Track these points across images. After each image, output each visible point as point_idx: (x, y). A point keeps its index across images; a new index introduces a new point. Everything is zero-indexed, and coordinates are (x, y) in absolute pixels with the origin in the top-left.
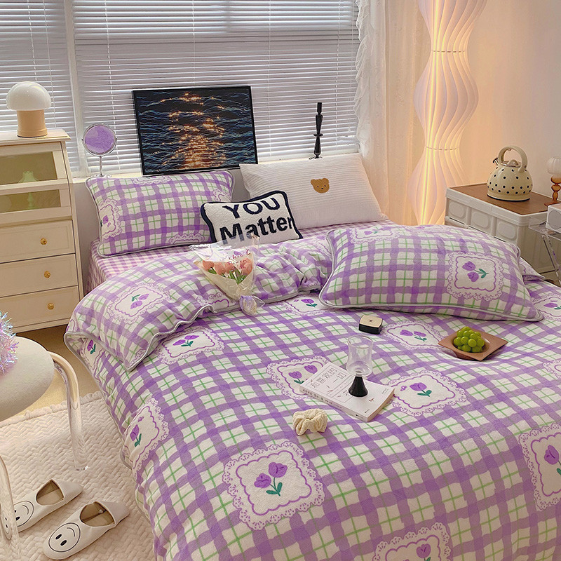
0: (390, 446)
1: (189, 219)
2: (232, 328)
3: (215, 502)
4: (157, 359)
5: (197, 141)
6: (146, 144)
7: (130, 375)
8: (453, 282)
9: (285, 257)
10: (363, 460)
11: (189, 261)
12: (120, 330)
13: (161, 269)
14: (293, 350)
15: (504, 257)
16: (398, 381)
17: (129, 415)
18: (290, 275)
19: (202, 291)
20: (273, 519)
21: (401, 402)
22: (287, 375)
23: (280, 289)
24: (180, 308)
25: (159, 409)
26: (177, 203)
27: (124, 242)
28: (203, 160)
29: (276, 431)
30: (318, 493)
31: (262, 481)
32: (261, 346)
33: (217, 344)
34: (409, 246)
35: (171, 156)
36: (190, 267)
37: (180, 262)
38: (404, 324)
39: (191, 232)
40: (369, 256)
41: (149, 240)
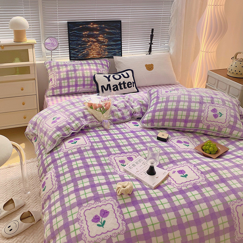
0: (162, 204)
1: (88, 81)
2: (96, 135)
3: (72, 227)
4: (59, 149)
5: (95, 45)
6: (72, 46)
8: (205, 118)
9: (127, 101)
10: (147, 211)
11: (82, 102)
13: (69, 105)
14: (123, 148)
15: (232, 107)
16: (172, 168)
18: (128, 111)
19: (85, 117)
20: (98, 240)
21: (172, 180)
22: (118, 161)
23: (123, 117)
24: (73, 125)
25: (55, 175)
26: (83, 74)
27: (58, 90)
28: (97, 54)
29: (107, 192)
30: (122, 228)
31: (96, 219)
32: (108, 146)
33: (88, 143)
34: (186, 99)
35: (82, 52)
36: (82, 105)
37: (78, 102)
38: (179, 137)
39: (88, 87)
40: (166, 103)
41: (70, 90)
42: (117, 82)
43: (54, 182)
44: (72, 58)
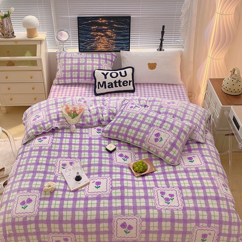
1: (89, 75)
2: (61, 137)
3: (9, 204)
10: (55, 207)
13: (53, 104)
14: (72, 153)
18: (97, 117)
20: (18, 216)
21: (87, 188)
22: (61, 164)
23: (91, 123)
24: (46, 125)
26: (85, 68)
29: (38, 187)
30: (35, 213)
31: (23, 203)
33: (49, 144)
34: (141, 119)
38: (124, 151)
39: (89, 80)
40: (124, 119)
41: (73, 81)
42: (113, 80)
43: (15, 170)
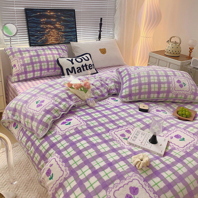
0: (180, 169)
1: (52, 65)
2: (86, 114)
4: (54, 132)
5: (53, 32)
6: (31, 33)
7: (41, 141)
8: (174, 88)
9: (100, 80)
11: (60, 83)
12: (32, 118)
13: (47, 88)
14: (117, 122)
16: (168, 135)
17: (43, 162)
18: (105, 88)
21: (174, 145)
23: (102, 94)
24: (61, 106)
25: (61, 160)
26: (47, 58)
27: (24, 75)
28: (55, 40)
32: (103, 122)
34: (154, 74)
35: (42, 38)
36: (61, 86)
37: (55, 84)
38: (156, 107)
39: (52, 70)
40: (138, 79)
41: (35, 75)
42: (80, 65)
43: (63, 168)
44: (32, 45)
